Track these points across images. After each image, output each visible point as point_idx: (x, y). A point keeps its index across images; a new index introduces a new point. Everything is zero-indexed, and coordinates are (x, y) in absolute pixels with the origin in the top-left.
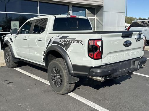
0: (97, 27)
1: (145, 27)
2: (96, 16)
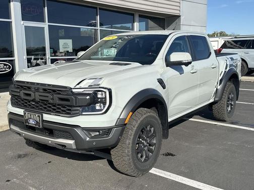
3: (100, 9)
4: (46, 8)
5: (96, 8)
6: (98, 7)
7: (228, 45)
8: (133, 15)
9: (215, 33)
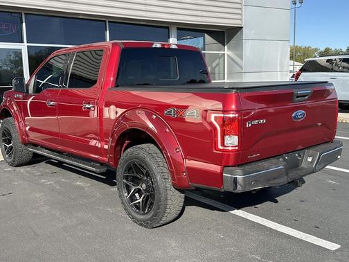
0: (230, 73)
1: (332, 70)
2: (226, 47)
5: (105, 22)
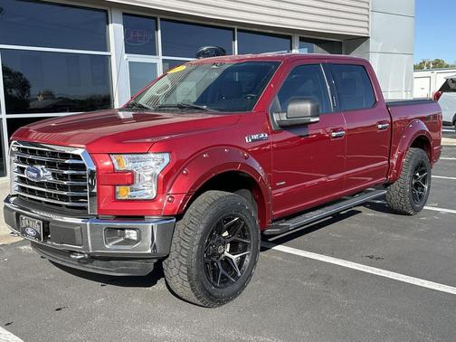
3: (239, 30)
4: (159, 31)
5: (233, 29)
6: (236, 27)
7: (452, 86)
8: (290, 38)
9: (424, 62)
